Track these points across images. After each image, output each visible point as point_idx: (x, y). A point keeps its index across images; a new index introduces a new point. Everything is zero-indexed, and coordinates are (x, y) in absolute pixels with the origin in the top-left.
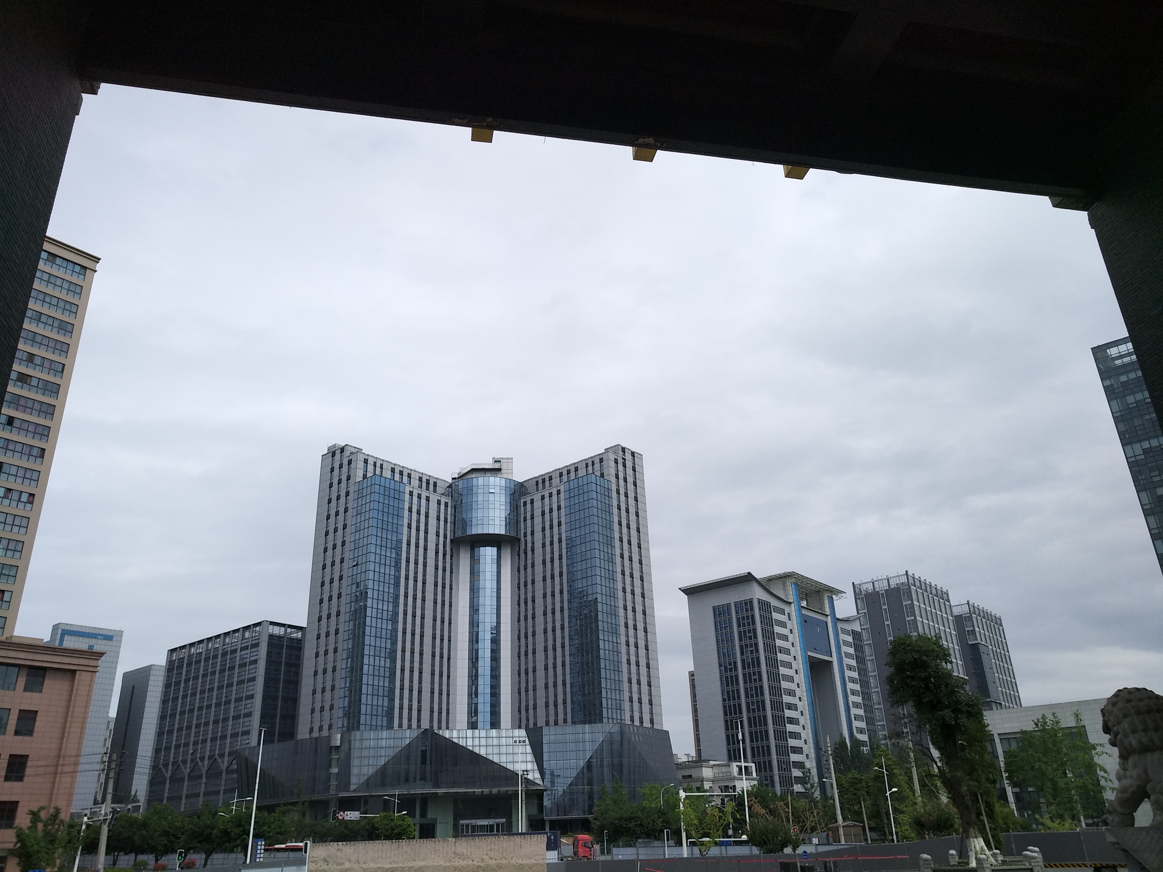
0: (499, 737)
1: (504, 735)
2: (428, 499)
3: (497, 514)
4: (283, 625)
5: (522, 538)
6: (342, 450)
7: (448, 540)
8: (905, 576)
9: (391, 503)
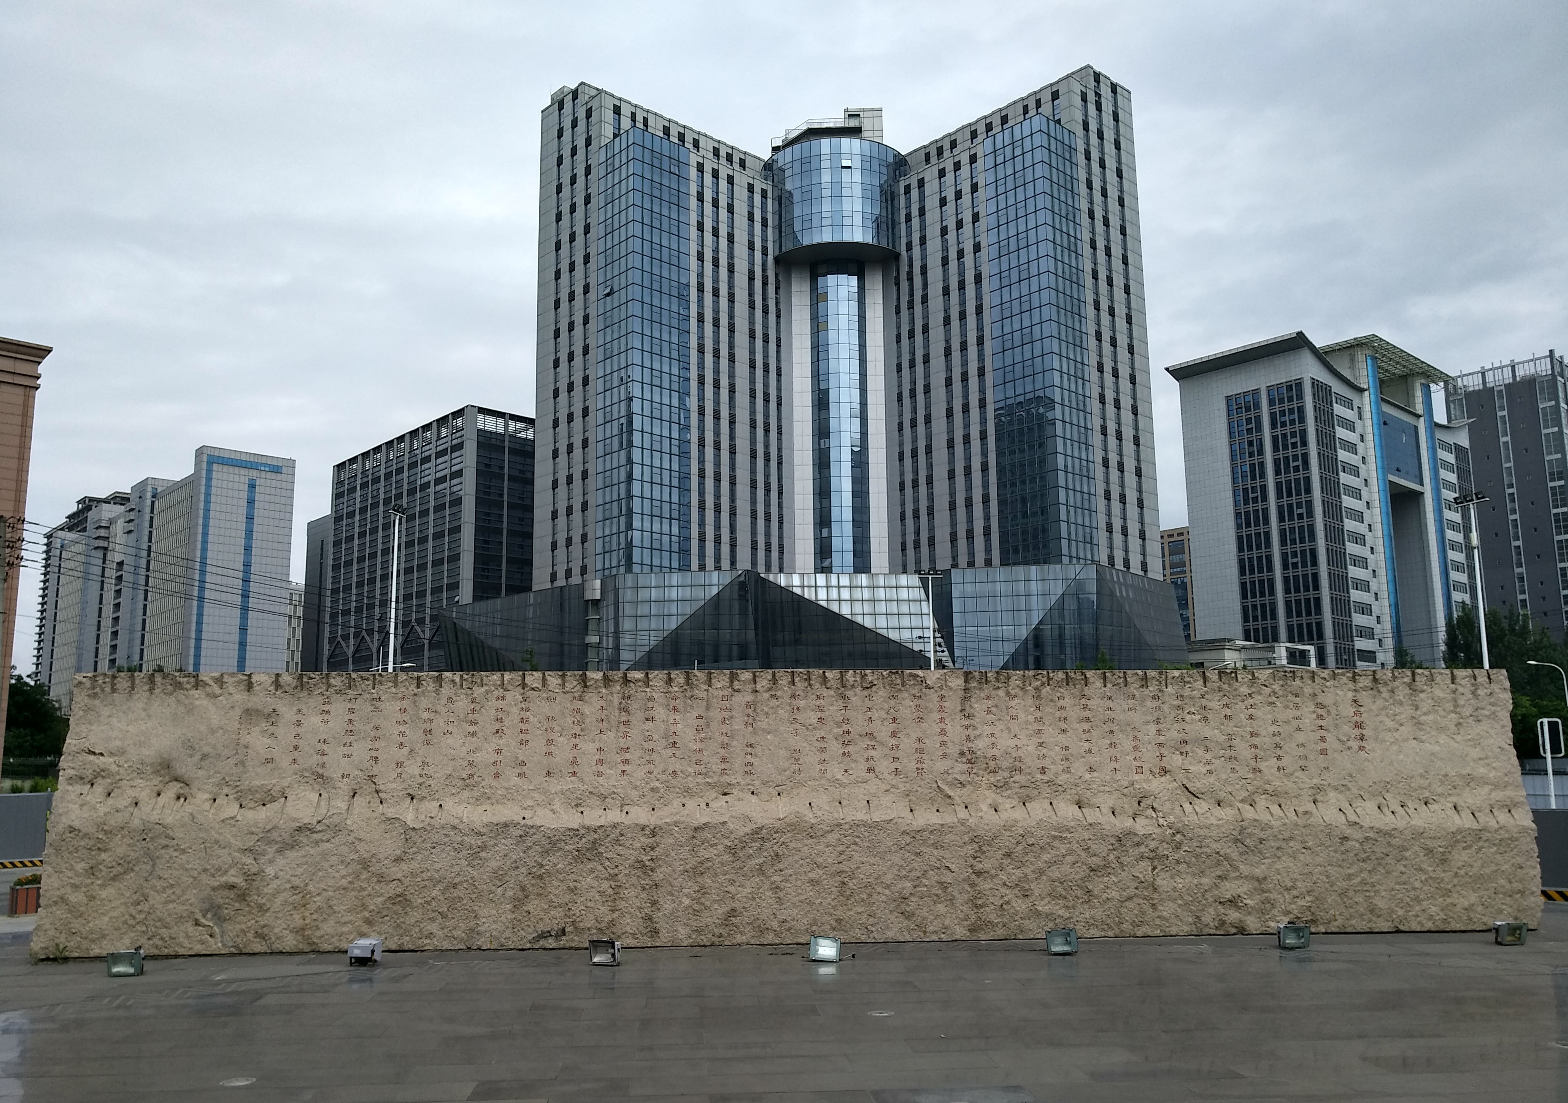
0: (873, 587)
1: (882, 584)
2: (730, 180)
3: (858, 207)
4: (501, 415)
5: (904, 253)
6: (575, 94)
7: (770, 258)
8: (1549, 359)
9: (666, 182)
